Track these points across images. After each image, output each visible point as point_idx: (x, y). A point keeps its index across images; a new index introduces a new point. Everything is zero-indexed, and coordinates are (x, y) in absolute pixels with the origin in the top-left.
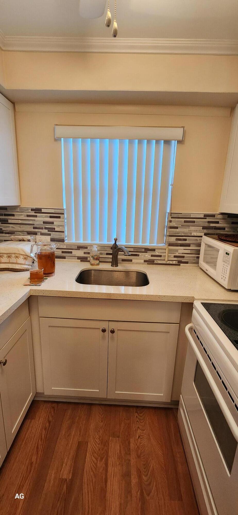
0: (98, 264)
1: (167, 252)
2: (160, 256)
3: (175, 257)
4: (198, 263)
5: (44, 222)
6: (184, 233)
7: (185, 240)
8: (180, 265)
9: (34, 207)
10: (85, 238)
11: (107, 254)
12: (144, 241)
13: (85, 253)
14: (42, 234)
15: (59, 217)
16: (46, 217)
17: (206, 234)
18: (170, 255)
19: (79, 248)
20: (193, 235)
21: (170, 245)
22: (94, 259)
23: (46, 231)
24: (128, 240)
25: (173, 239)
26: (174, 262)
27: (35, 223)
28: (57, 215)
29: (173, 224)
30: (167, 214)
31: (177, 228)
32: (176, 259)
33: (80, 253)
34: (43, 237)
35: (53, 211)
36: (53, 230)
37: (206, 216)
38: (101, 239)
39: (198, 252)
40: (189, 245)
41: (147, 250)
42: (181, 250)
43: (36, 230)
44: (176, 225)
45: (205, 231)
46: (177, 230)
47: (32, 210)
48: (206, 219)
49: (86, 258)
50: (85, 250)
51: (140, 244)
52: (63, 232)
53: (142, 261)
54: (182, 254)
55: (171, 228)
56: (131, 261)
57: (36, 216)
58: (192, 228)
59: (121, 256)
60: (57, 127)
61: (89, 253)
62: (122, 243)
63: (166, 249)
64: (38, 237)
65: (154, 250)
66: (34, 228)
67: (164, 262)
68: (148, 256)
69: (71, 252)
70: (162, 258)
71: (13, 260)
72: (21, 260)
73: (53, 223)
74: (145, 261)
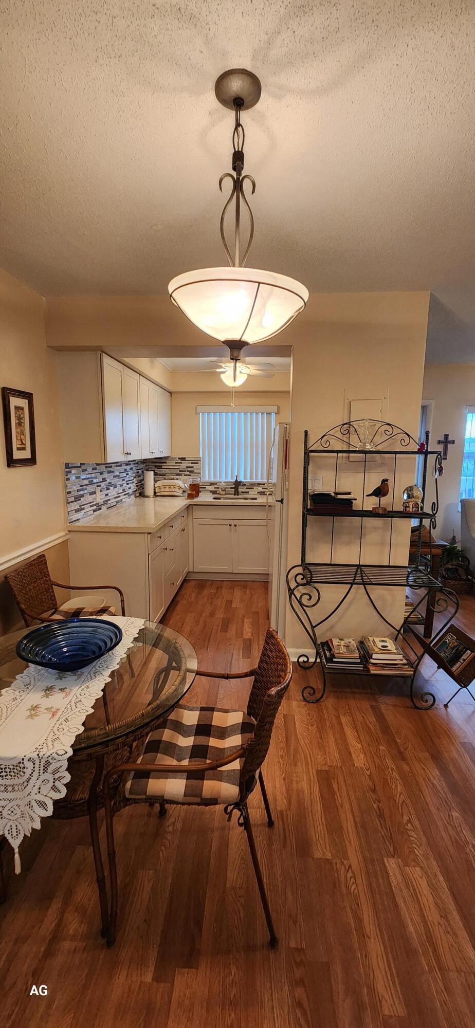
5: (187, 467)
9: (181, 457)
11: (231, 488)
12: (256, 478)
13: (215, 488)
14: (185, 475)
15: (198, 463)
16: (188, 463)
19: (211, 484)
22: (222, 490)
23: (188, 473)
24: (245, 477)
27: (181, 467)
28: (196, 462)
33: (212, 488)
34: (186, 477)
35: (193, 459)
36: (192, 472)
38: (226, 477)
41: (259, 484)
47: (179, 459)
50: (216, 486)
51: (254, 481)
52: (200, 473)
56: (248, 492)
57: (181, 463)
59: (241, 489)
60: (198, 407)
61: (218, 488)
62: (241, 479)
64: (183, 477)
65: (264, 484)
66: (180, 471)
68: (260, 489)
69: (205, 488)
71: (172, 489)
72: (177, 490)
73: (193, 467)
74: (258, 493)
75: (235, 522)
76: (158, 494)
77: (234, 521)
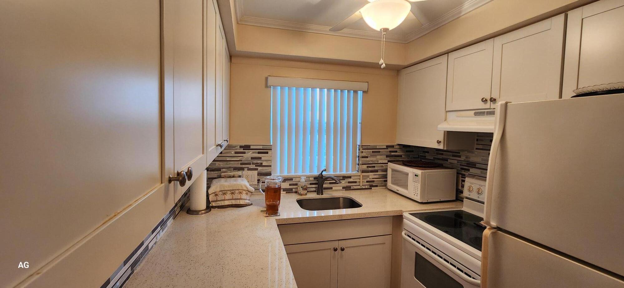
0: (306, 194)
1: (361, 179)
2: (356, 182)
3: (367, 182)
4: (385, 185)
5: (252, 158)
6: (371, 161)
7: (374, 167)
8: (371, 189)
9: (243, 144)
10: (296, 170)
12: (341, 170)
13: (290, 185)
14: (249, 169)
15: (267, 153)
16: (253, 153)
17: (389, 161)
18: (363, 180)
19: (286, 180)
20: (379, 162)
21: (363, 172)
22: (302, 189)
23: (253, 166)
25: (365, 167)
26: (367, 187)
27: (243, 159)
28: (265, 150)
29: (364, 154)
30: (358, 146)
31: (367, 157)
32: (368, 184)
33: (286, 185)
34: (250, 172)
35: (261, 147)
36: (261, 165)
37: (388, 147)
39: (385, 176)
40: (377, 171)
41: (344, 177)
42: (371, 176)
43: (244, 166)
44: (366, 155)
45: (388, 159)
46: (367, 159)
47: (241, 147)
48: (388, 149)
49: (291, 189)
50: (291, 182)
51: (338, 173)
52: (270, 166)
53: (341, 188)
54: (373, 178)
55: (363, 157)
56: (331, 188)
57: (244, 153)
58: (378, 157)
60: (269, 77)
61: (296, 185)
63: (360, 176)
64: (246, 172)
65: (350, 177)
66: (241, 164)
67: (359, 187)
68: (344, 183)
70: (357, 184)
71: (237, 196)
72: (244, 196)
73: (260, 158)
74: (343, 188)
75: (343, 244)
76: (214, 204)
77: (339, 241)
